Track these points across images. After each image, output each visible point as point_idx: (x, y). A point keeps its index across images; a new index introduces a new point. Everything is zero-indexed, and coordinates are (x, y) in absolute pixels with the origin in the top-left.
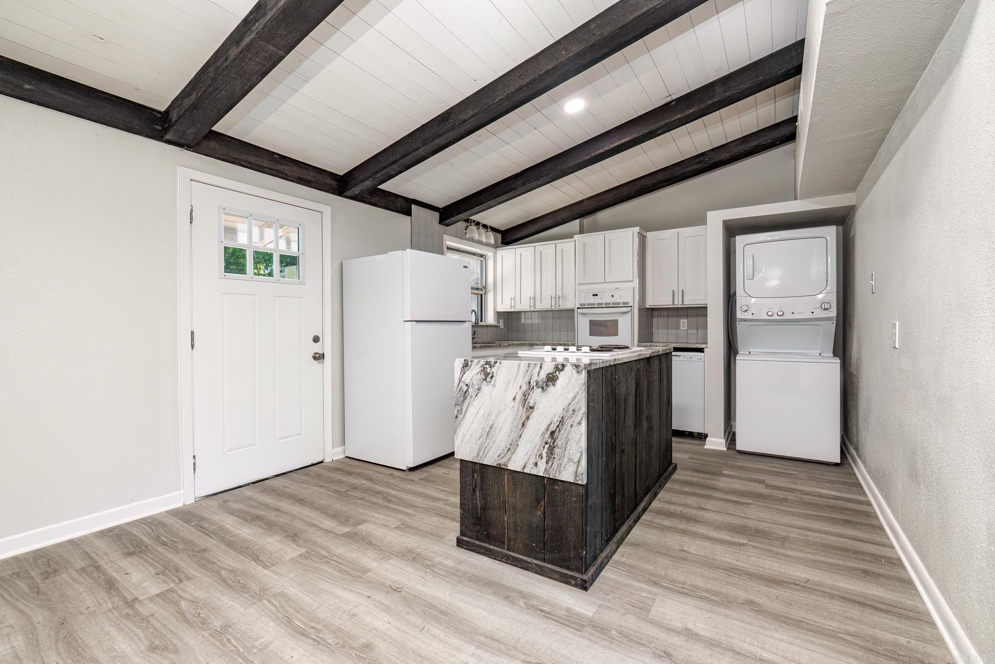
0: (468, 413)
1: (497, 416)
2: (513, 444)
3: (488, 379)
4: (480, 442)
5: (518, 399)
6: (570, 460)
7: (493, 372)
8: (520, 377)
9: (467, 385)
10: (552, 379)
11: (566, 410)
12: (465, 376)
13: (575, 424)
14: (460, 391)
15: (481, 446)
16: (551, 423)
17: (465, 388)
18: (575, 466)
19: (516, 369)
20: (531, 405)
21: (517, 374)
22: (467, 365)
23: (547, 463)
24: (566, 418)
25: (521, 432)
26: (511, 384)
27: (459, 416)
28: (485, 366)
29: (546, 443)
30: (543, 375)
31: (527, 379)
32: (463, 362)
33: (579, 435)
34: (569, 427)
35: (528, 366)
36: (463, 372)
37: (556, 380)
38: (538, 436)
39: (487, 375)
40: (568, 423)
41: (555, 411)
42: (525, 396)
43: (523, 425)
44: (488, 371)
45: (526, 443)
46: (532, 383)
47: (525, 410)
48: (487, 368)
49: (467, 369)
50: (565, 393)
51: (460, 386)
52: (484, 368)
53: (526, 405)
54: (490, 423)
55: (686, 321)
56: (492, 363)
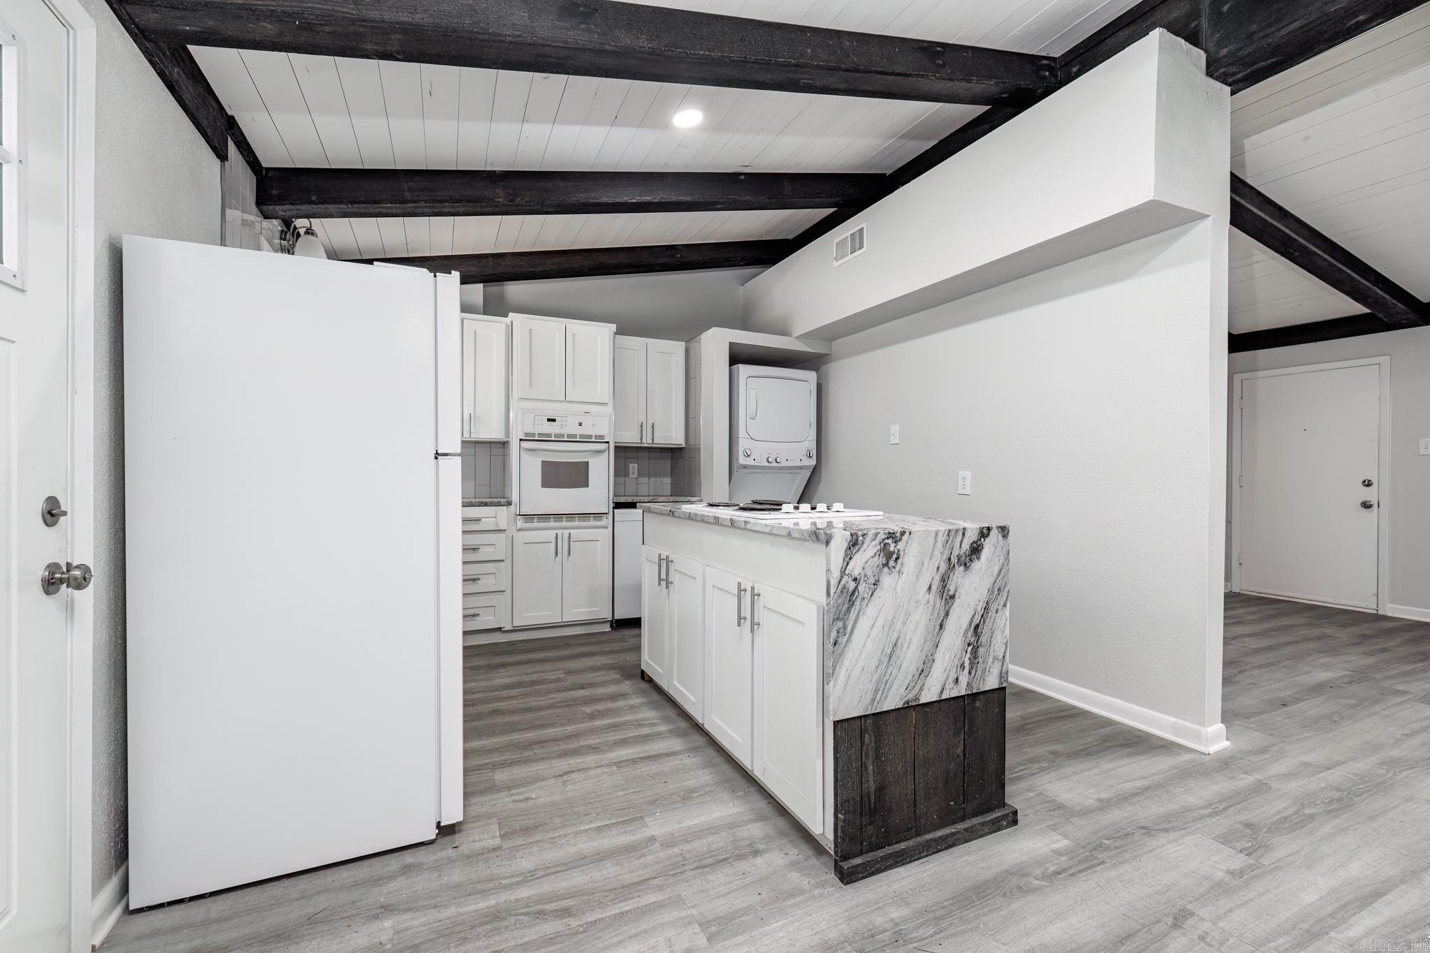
0: (856, 632)
1: (904, 623)
2: (927, 662)
3: (892, 563)
4: (877, 676)
5: (934, 588)
6: (995, 658)
7: (899, 551)
8: (937, 553)
9: (855, 579)
10: (976, 550)
11: (991, 591)
12: (852, 563)
13: (1000, 607)
14: (842, 592)
15: (879, 681)
16: (975, 614)
17: (852, 585)
18: (1000, 664)
19: (932, 541)
20: (951, 593)
21: (933, 549)
22: (855, 544)
23: (970, 673)
24: (992, 601)
25: (938, 638)
26: (926, 566)
27: (840, 640)
28: (886, 541)
29: (969, 645)
30: (966, 546)
31: (945, 557)
32: (849, 537)
33: (1004, 621)
34: (994, 614)
35: (948, 535)
36: (848, 557)
37: (981, 550)
38: (960, 638)
39: (889, 555)
40: (993, 608)
41: (979, 595)
42: (944, 580)
43: (941, 626)
44: (892, 549)
45: (944, 653)
46: (952, 560)
47: (943, 603)
48: (889, 544)
49: (855, 551)
50: (991, 567)
51: (842, 583)
52: (885, 545)
53: (945, 594)
54: (893, 640)
55: (636, 465)
56: (898, 535)
